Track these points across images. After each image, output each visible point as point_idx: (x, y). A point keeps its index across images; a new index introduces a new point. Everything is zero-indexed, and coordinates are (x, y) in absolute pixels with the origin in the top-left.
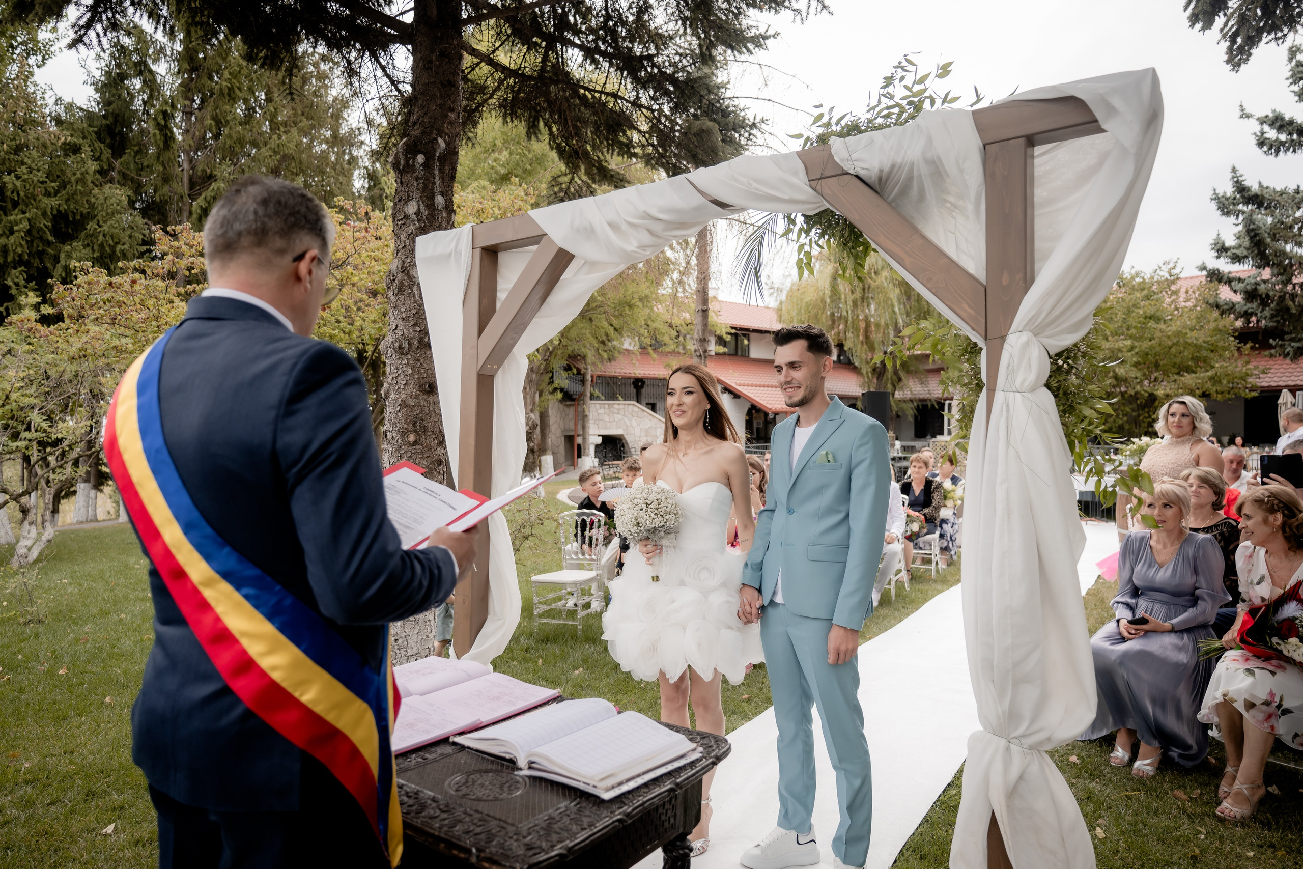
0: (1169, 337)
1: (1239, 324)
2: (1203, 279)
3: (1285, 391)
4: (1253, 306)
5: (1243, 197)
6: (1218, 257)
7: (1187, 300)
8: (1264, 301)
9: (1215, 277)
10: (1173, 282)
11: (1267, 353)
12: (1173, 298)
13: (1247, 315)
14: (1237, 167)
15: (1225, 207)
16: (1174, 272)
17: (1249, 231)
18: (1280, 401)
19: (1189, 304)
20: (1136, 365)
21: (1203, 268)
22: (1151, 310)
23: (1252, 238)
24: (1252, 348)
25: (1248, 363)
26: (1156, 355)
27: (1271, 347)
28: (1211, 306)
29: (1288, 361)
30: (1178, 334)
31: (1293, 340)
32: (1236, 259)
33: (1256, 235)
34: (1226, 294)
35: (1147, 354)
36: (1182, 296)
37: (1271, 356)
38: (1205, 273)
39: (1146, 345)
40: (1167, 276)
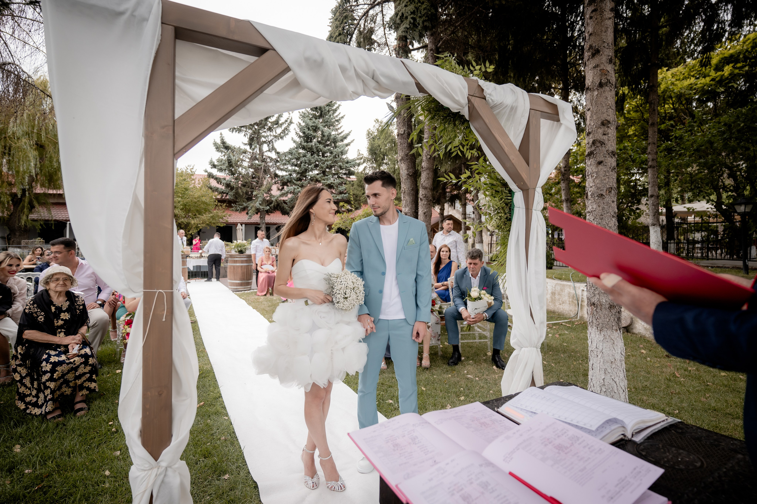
0: (195, 198)
1: (219, 197)
2: (206, 177)
3: (239, 224)
4: (228, 190)
5: (224, 146)
6: (212, 168)
7: (199, 184)
8: (232, 188)
9: (210, 176)
10: (192, 175)
11: (231, 209)
12: (193, 182)
13: (222, 193)
14: (223, 133)
15: (218, 148)
16: (193, 170)
17: (228, 160)
18: (237, 228)
19: (200, 186)
20: (182, 209)
21: (206, 171)
22: (186, 186)
23: (229, 163)
24: (226, 206)
25: (224, 212)
26: (189, 205)
27: (232, 207)
28: (209, 188)
29: (238, 213)
30: (199, 197)
31: (239, 205)
32: (221, 170)
33: (231, 162)
34: (214, 183)
35: (186, 205)
36: (197, 182)
37: (233, 210)
38: (206, 174)
39: (185, 201)
40: (190, 171)
